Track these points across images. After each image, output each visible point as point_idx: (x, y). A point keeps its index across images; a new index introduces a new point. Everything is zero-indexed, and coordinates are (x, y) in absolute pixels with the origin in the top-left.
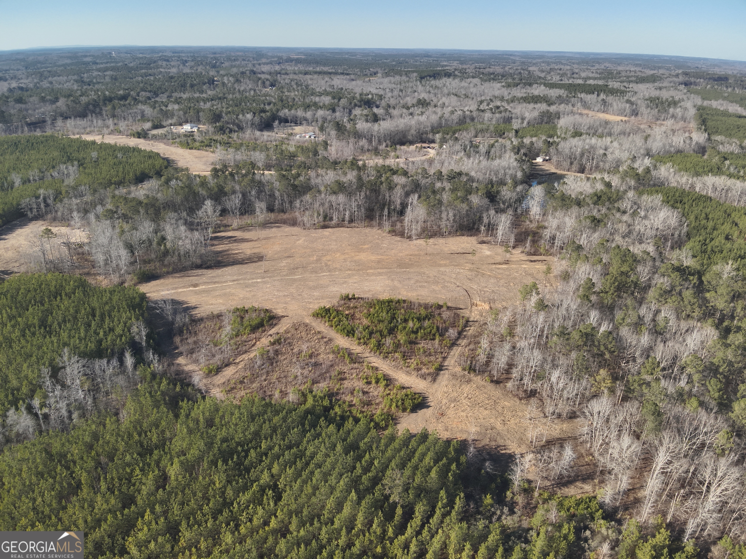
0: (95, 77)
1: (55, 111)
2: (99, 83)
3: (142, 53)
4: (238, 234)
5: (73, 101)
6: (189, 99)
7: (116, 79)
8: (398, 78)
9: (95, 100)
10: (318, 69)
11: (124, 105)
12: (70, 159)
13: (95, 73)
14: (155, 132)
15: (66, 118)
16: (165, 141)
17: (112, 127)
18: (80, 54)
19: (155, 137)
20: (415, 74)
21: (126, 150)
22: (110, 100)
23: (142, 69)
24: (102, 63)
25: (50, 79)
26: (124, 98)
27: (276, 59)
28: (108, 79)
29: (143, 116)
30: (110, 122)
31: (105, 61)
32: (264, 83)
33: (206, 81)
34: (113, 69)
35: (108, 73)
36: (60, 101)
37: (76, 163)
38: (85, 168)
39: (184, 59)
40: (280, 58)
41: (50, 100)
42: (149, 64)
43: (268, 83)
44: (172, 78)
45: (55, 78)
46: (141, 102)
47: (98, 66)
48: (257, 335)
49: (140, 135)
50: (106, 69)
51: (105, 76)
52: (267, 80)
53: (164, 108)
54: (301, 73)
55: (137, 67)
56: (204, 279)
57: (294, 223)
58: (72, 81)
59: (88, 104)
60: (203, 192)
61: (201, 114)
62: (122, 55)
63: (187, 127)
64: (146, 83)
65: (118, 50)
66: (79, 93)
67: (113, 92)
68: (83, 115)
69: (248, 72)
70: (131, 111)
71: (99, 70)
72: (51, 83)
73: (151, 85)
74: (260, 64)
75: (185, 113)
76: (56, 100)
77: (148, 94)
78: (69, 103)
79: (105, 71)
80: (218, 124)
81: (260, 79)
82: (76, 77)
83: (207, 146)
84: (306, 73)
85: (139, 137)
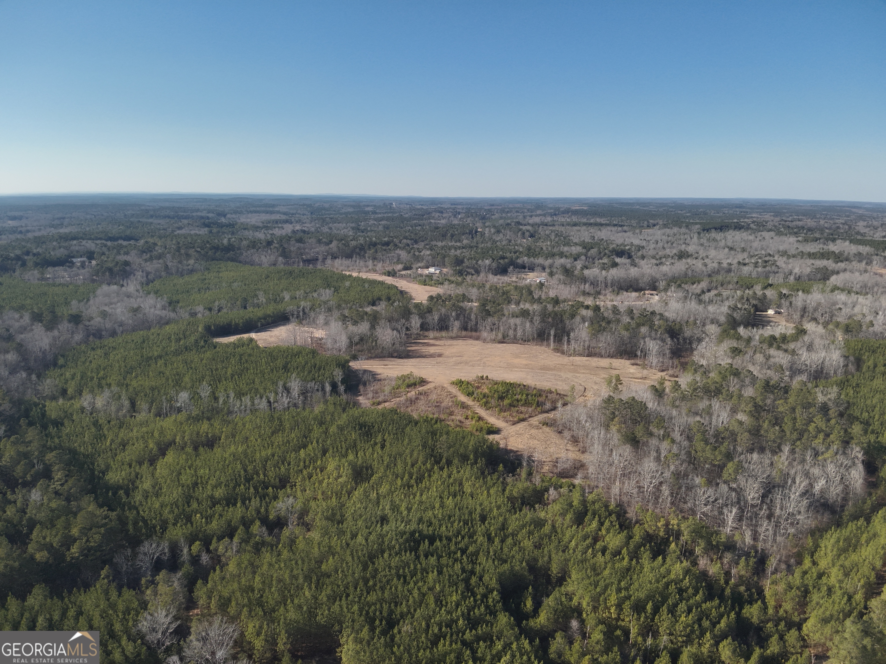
0: (370, 226)
1: (327, 252)
2: (372, 231)
3: (422, 205)
4: (431, 342)
5: (344, 244)
6: (442, 248)
7: (388, 228)
8: (675, 230)
9: (362, 245)
10: (592, 221)
11: (385, 250)
12: (329, 286)
13: (372, 222)
14: (403, 272)
15: (335, 258)
16: (408, 279)
17: (370, 267)
18: (364, 203)
19: (402, 277)
20: (698, 226)
21: (373, 283)
22: (375, 245)
23: (415, 219)
24: (380, 213)
25: (330, 225)
26: (387, 244)
27: (552, 211)
28: (381, 228)
29: (399, 259)
30: (370, 263)
31: (384, 211)
32: (523, 234)
33: (468, 231)
34: (388, 219)
35: (383, 222)
36: (333, 243)
37: (333, 289)
38: (338, 293)
39: (458, 210)
40: (558, 209)
41: (325, 242)
42: (423, 216)
43: (527, 234)
44: (437, 228)
45: (335, 225)
46: (400, 248)
47: (376, 216)
48: (410, 390)
49: (389, 274)
50: (382, 219)
51: (380, 225)
52: (528, 231)
53: (417, 253)
54: (568, 224)
55: (410, 218)
56: (394, 363)
57: (477, 338)
58: (349, 228)
59: (355, 247)
60: (414, 310)
61: (446, 259)
62: (402, 206)
63: (432, 270)
64: (412, 233)
65: (400, 201)
66: (351, 238)
67: (379, 239)
68: (349, 256)
69: (513, 224)
70: (389, 255)
71: (375, 220)
72: (330, 228)
73: (416, 234)
74: (531, 216)
75: (433, 258)
76: (331, 242)
77: (409, 242)
78: (340, 245)
79: (380, 221)
80: (458, 268)
81: (520, 230)
82: (353, 225)
83: (440, 284)
84: (575, 225)
85: (389, 276)
